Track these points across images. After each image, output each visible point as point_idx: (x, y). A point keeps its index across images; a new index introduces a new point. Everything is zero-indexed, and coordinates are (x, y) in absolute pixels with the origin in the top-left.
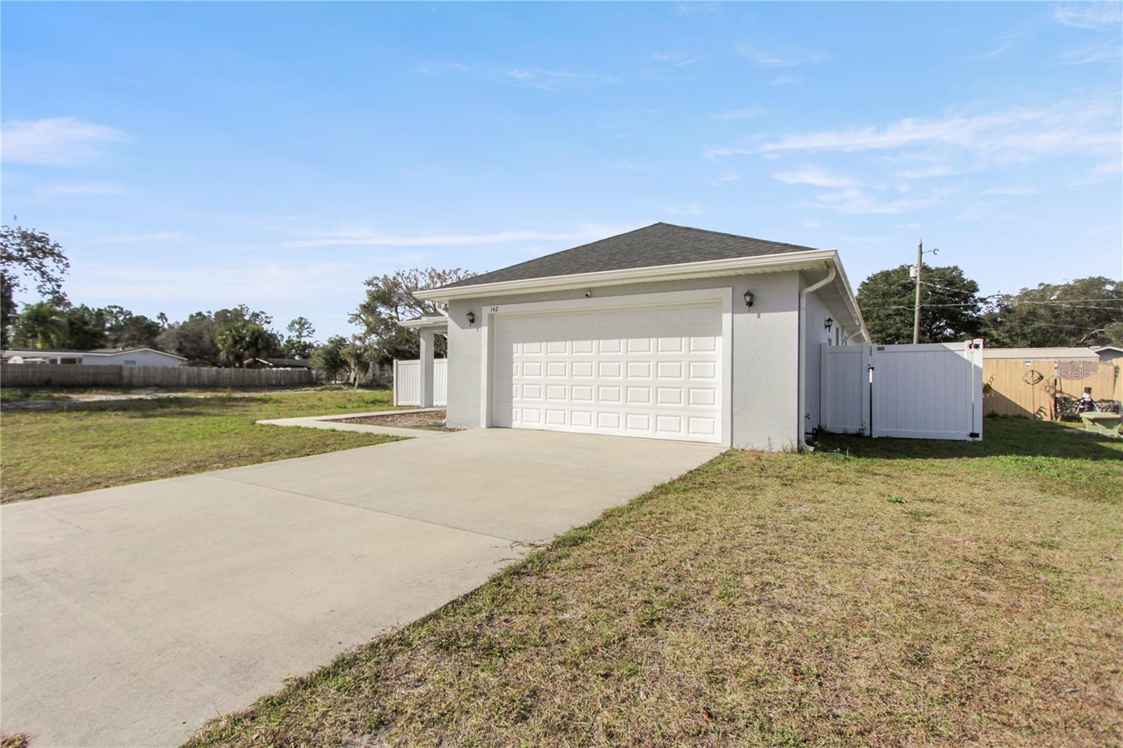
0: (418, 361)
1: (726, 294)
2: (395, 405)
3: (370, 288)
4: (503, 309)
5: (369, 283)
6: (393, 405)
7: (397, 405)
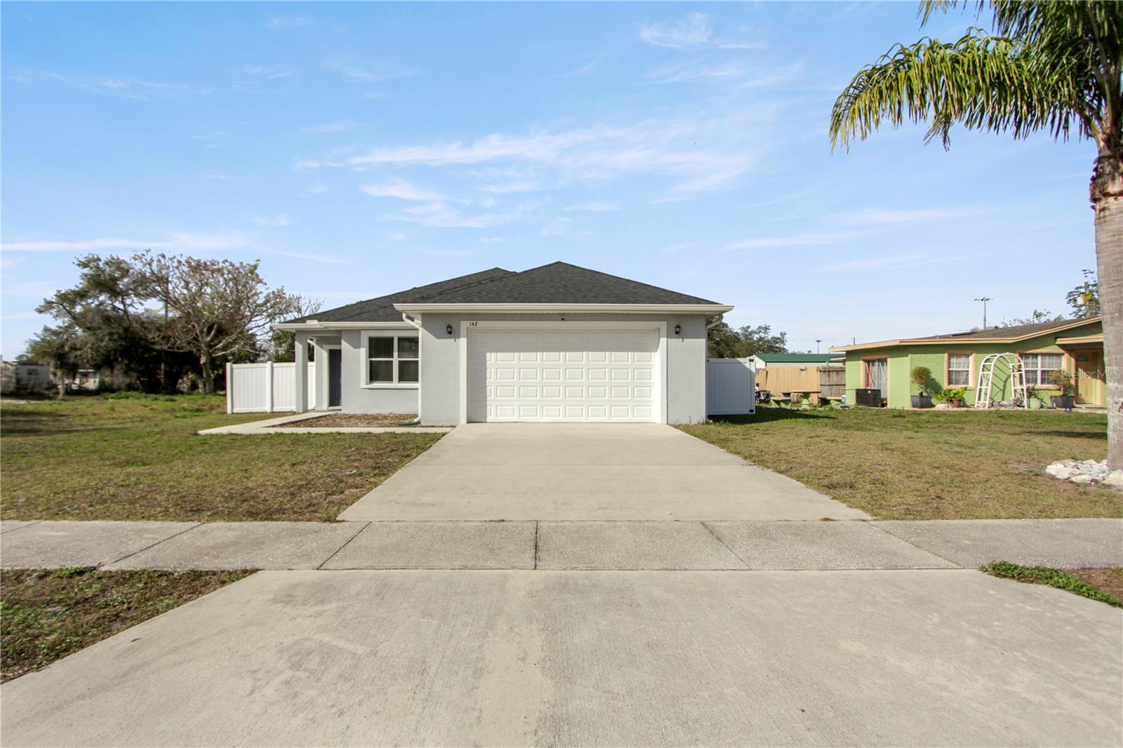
0: (293, 364)
1: (663, 325)
2: (229, 411)
3: (86, 271)
4: (482, 324)
5: (85, 265)
6: (226, 413)
7: (233, 413)
